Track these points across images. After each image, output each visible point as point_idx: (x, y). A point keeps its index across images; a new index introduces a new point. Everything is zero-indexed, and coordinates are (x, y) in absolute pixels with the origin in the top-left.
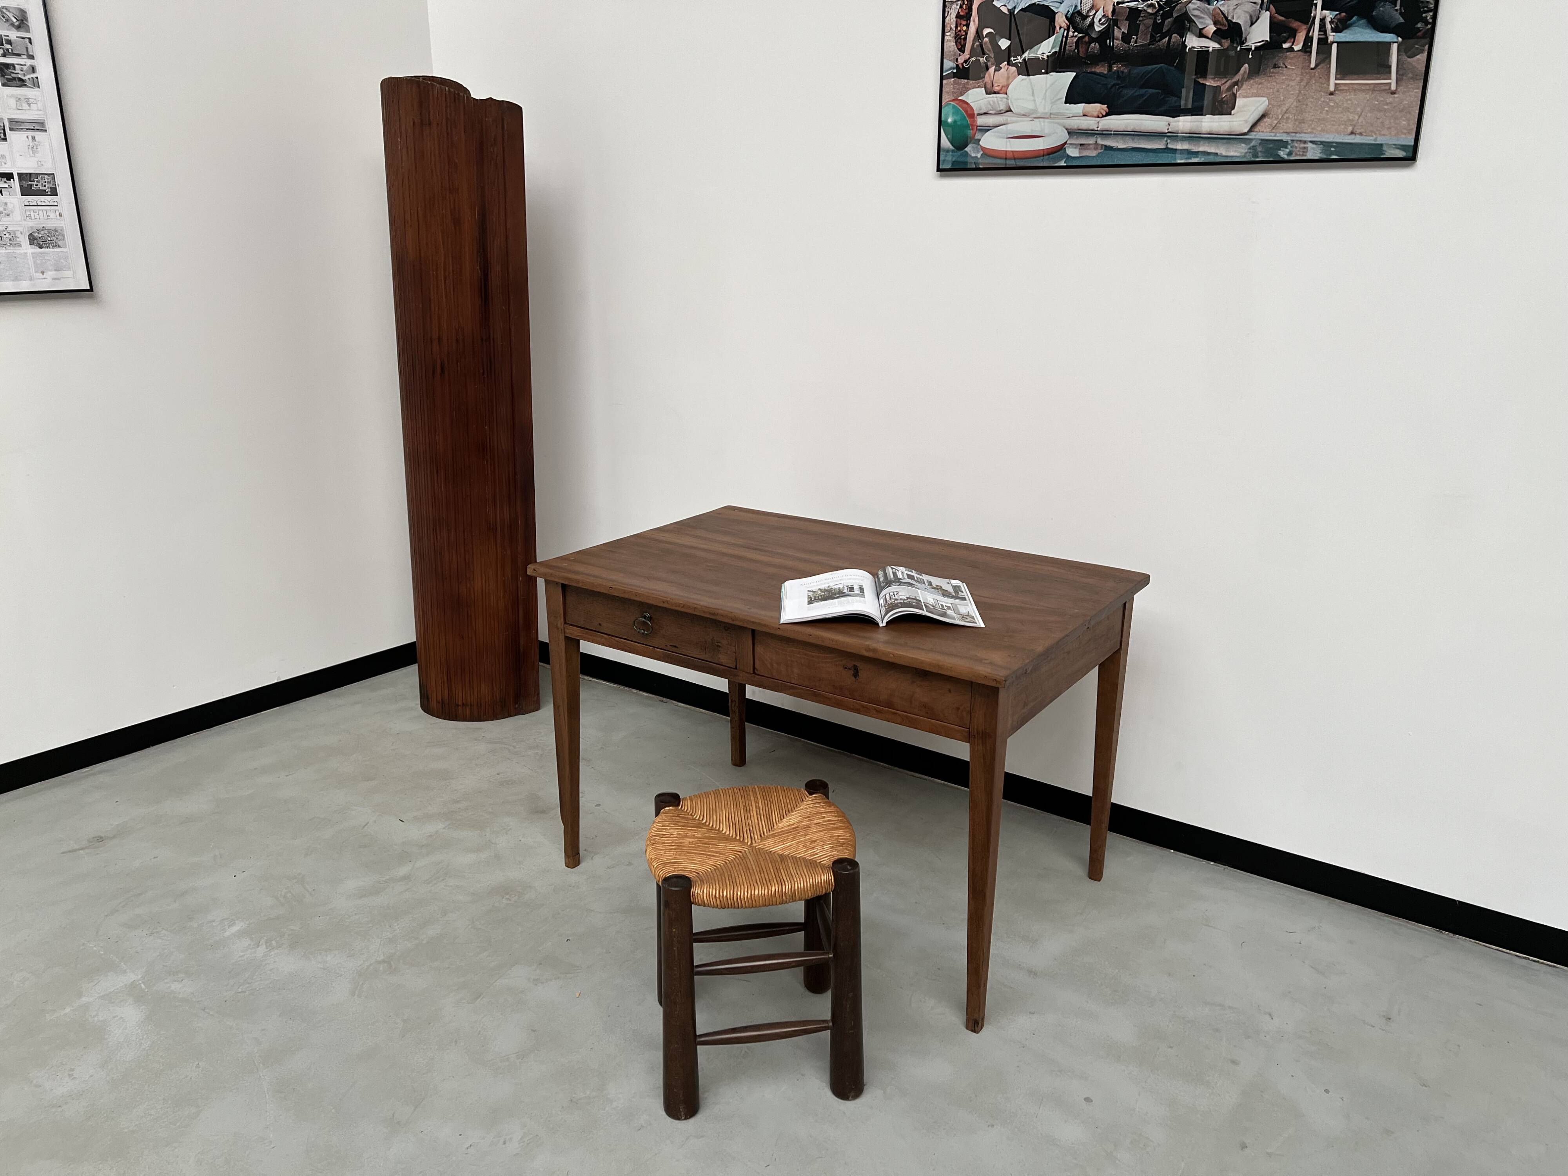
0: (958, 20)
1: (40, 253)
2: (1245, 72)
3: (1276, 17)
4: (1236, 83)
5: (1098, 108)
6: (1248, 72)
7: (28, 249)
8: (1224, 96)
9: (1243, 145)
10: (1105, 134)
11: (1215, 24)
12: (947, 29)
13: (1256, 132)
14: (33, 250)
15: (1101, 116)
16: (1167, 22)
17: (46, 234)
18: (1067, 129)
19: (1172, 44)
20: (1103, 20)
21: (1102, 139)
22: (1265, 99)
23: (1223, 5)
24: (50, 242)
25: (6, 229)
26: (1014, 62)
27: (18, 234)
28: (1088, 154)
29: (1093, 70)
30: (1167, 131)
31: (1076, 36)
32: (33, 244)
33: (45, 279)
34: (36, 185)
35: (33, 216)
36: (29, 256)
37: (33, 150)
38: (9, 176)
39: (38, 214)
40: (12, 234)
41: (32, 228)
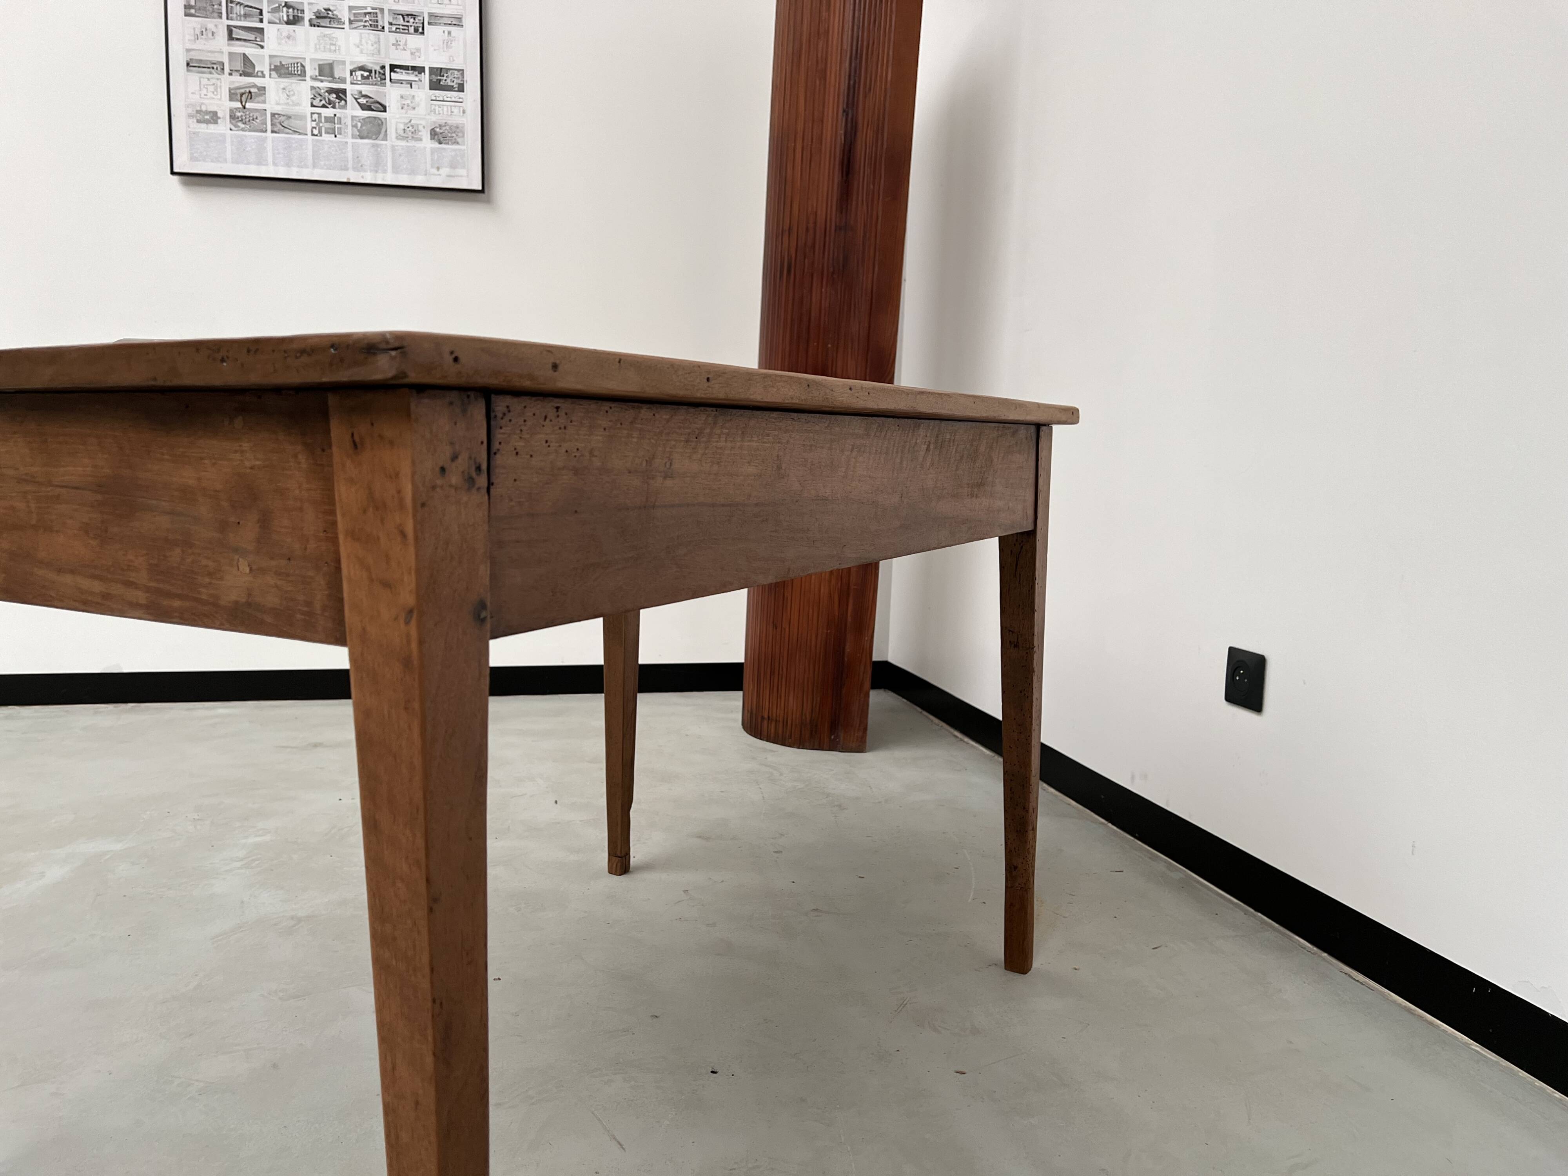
1: (438, 148)
7: (427, 143)
14: (433, 146)
17: (448, 130)
24: (449, 138)
25: (410, 121)
27: (421, 128)
32: (434, 139)
33: (439, 175)
34: (446, 80)
35: (437, 112)
36: (428, 151)
37: (447, 44)
38: (421, 70)
39: (443, 110)
40: (415, 128)
41: (434, 122)
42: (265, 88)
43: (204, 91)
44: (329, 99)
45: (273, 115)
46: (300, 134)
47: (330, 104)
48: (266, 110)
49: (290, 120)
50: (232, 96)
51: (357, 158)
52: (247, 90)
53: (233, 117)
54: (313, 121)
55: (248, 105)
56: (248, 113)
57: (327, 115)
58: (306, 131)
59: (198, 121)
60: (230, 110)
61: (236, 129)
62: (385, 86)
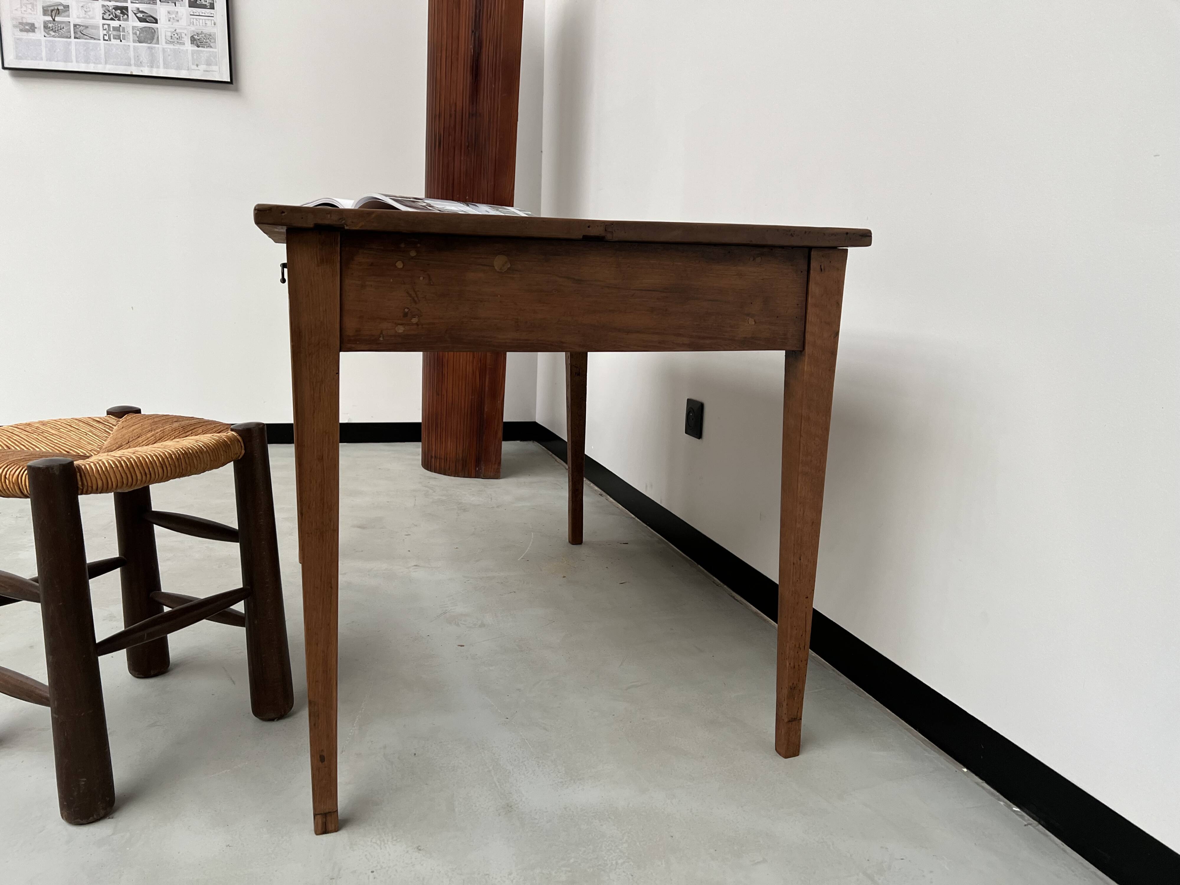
1: (197, 50)
7: (189, 47)
14: (193, 48)
17: (203, 37)
24: (205, 43)
25: (175, 31)
27: (183, 35)
32: (193, 44)
33: (198, 70)
35: (195, 24)
36: (190, 52)
39: (199, 22)
40: (179, 35)
41: (193, 31)
42: (69, 6)
43: (24, 8)
44: (115, 14)
45: (75, 26)
46: (95, 39)
47: (116, 17)
48: (70, 22)
49: (88, 29)
50: (45, 12)
51: (137, 57)
52: (56, 8)
53: (46, 27)
54: (104, 30)
55: (57, 19)
56: (56, 24)
57: (113, 26)
58: (99, 37)
59: (21, 30)
60: (44, 22)
61: (49, 36)
62: (156, 5)
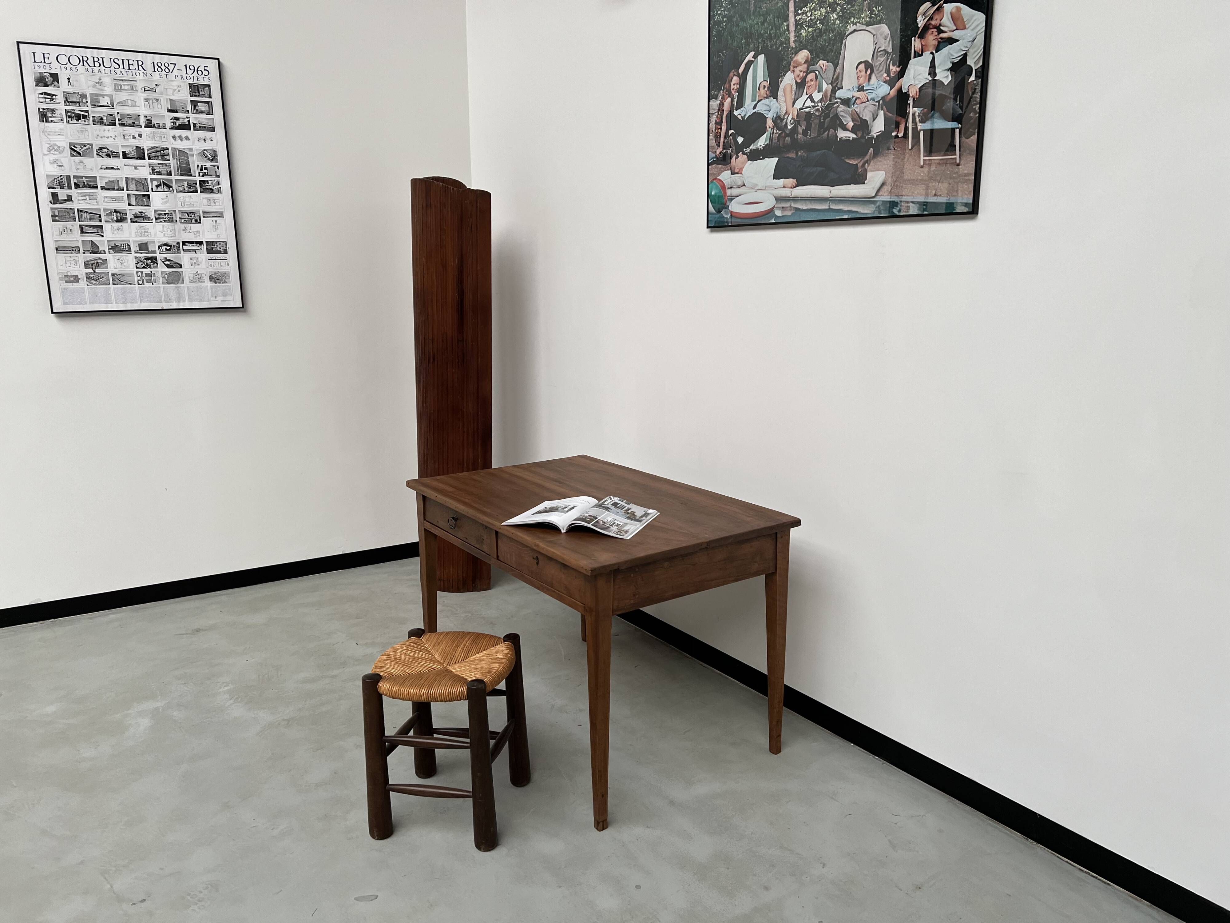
0: (716, 125)
1: (215, 286)
2: (871, 154)
3: (887, 115)
4: (866, 162)
5: (791, 181)
6: (873, 153)
7: (208, 284)
8: (860, 171)
9: (873, 205)
10: (795, 199)
11: (853, 121)
12: (711, 131)
13: (879, 195)
14: (212, 285)
15: (793, 187)
16: (826, 120)
17: (219, 275)
18: (775, 197)
19: (830, 135)
20: (792, 121)
21: (794, 204)
22: (883, 172)
23: (857, 107)
24: (221, 280)
25: (197, 272)
26: (745, 152)
27: (203, 275)
28: (786, 214)
29: (788, 155)
30: (829, 197)
31: (778, 133)
32: (212, 281)
33: (217, 301)
34: (216, 248)
35: (213, 266)
36: (209, 288)
37: (216, 228)
38: (201, 243)
39: (216, 264)
40: (200, 275)
41: (212, 272)
42: (107, 259)
43: (68, 264)
44: (147, 263)
45: (113, 275)
46: (131, 284)
47: (147, 266)
48: (108, 272)
49: (124, 277)
50: (86, 265)
51: (167, 295)
52: (96, 261)
53: (88, 277)
54: (138, 276)
55: (97, 270)
56: (97, 275)
57: (146, 272)
58: (135, 282)
59: (66, 282)
60: (86, 274)
61: (91, 284)
62: (180, 254)
